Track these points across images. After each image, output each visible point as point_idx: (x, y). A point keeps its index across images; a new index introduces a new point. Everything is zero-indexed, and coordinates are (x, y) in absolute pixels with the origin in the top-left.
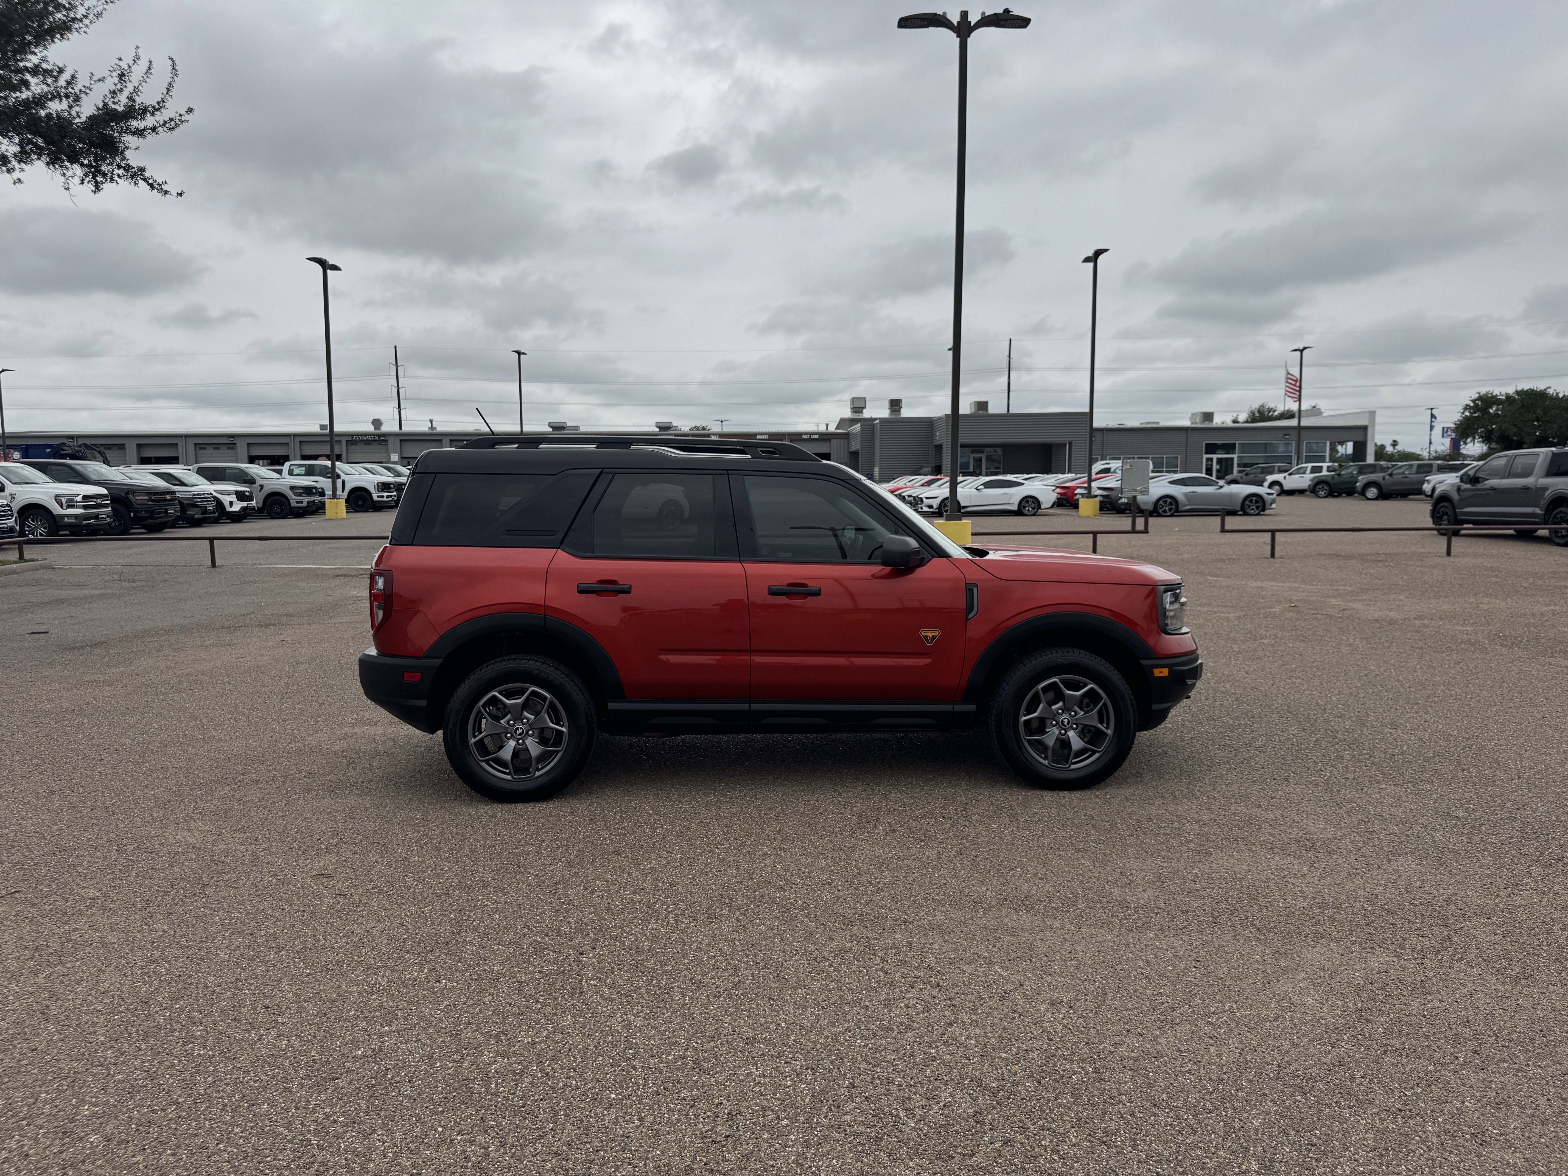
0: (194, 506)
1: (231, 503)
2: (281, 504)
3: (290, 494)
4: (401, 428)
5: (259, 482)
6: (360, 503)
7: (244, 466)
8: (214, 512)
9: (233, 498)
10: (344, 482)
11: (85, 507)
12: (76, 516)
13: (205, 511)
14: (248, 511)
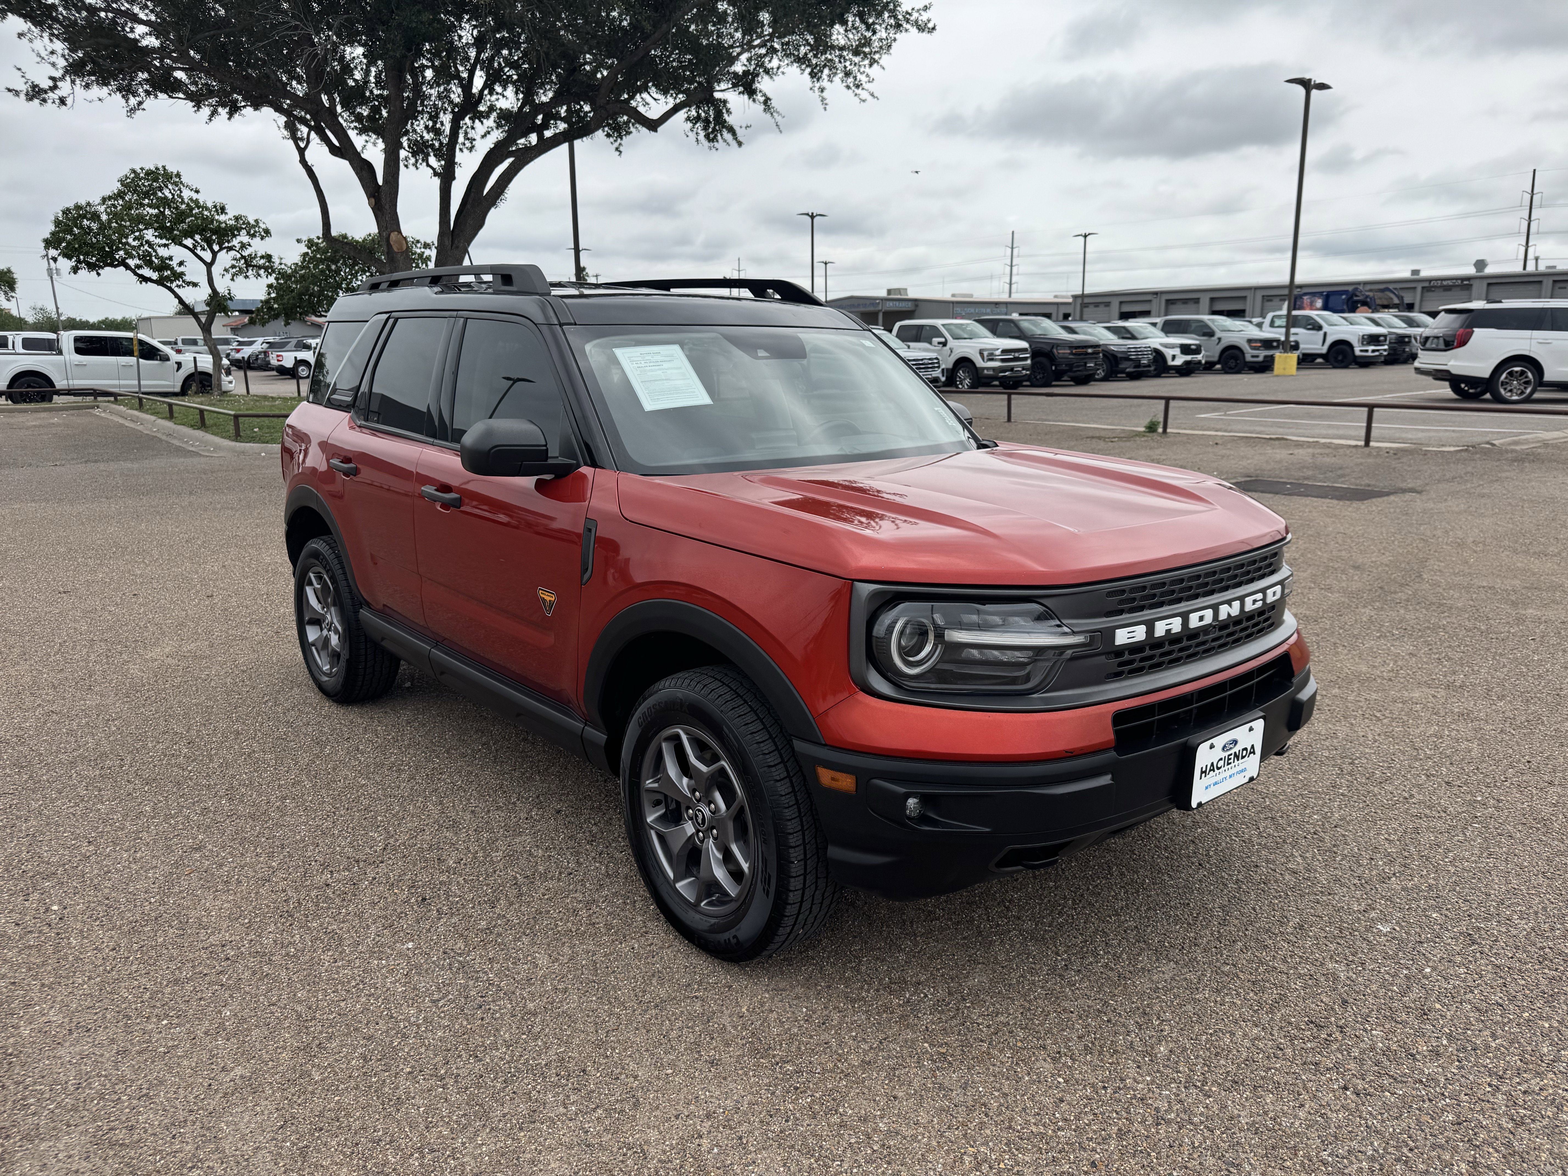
0: (1128, 359)
1: (1174, 357)
2: (1236, 358)
3: (1246, 347)
4: (1525, 268)
5: (1219, 334)
6: (1340, 358)
7: (1206, 318)
8: (1149, 366)
9: (1177, 351)
10: (1325, 334)
11: (1003, 360)
12: (994, 369)
13: (1137, 363)
14: (1192, 365)
